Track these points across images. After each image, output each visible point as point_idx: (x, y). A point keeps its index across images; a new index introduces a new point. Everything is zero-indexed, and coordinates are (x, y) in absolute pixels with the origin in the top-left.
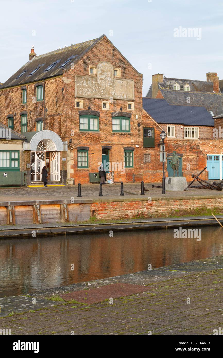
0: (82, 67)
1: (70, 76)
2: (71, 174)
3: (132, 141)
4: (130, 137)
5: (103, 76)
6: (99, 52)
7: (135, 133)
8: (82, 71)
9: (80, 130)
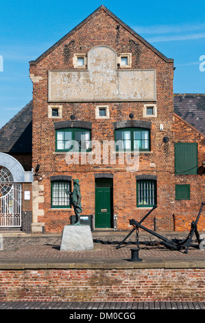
0: (62, 57)
1: (40, 72)
2: (39, 217)
3: (153, 165)
4: (148, 160)
5: (98, 69)
6: (93, 32)
7: (157, 153)
8: (62, 63)
9: (57, 150)
